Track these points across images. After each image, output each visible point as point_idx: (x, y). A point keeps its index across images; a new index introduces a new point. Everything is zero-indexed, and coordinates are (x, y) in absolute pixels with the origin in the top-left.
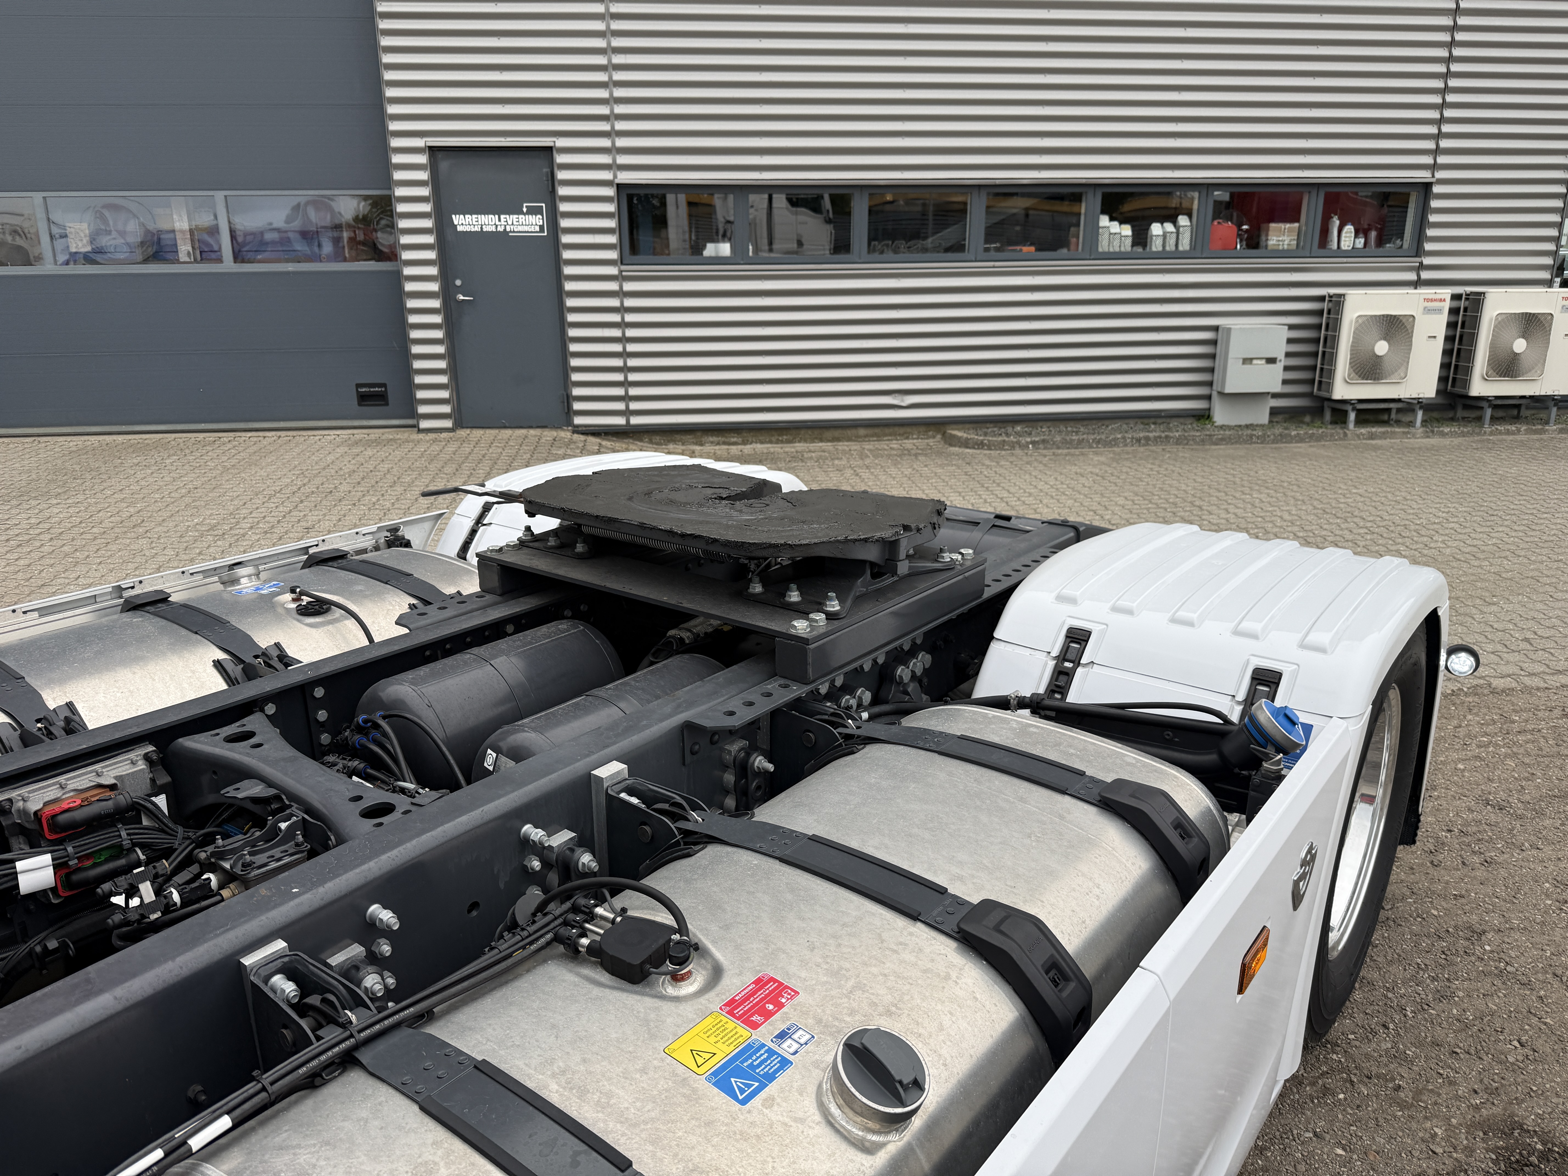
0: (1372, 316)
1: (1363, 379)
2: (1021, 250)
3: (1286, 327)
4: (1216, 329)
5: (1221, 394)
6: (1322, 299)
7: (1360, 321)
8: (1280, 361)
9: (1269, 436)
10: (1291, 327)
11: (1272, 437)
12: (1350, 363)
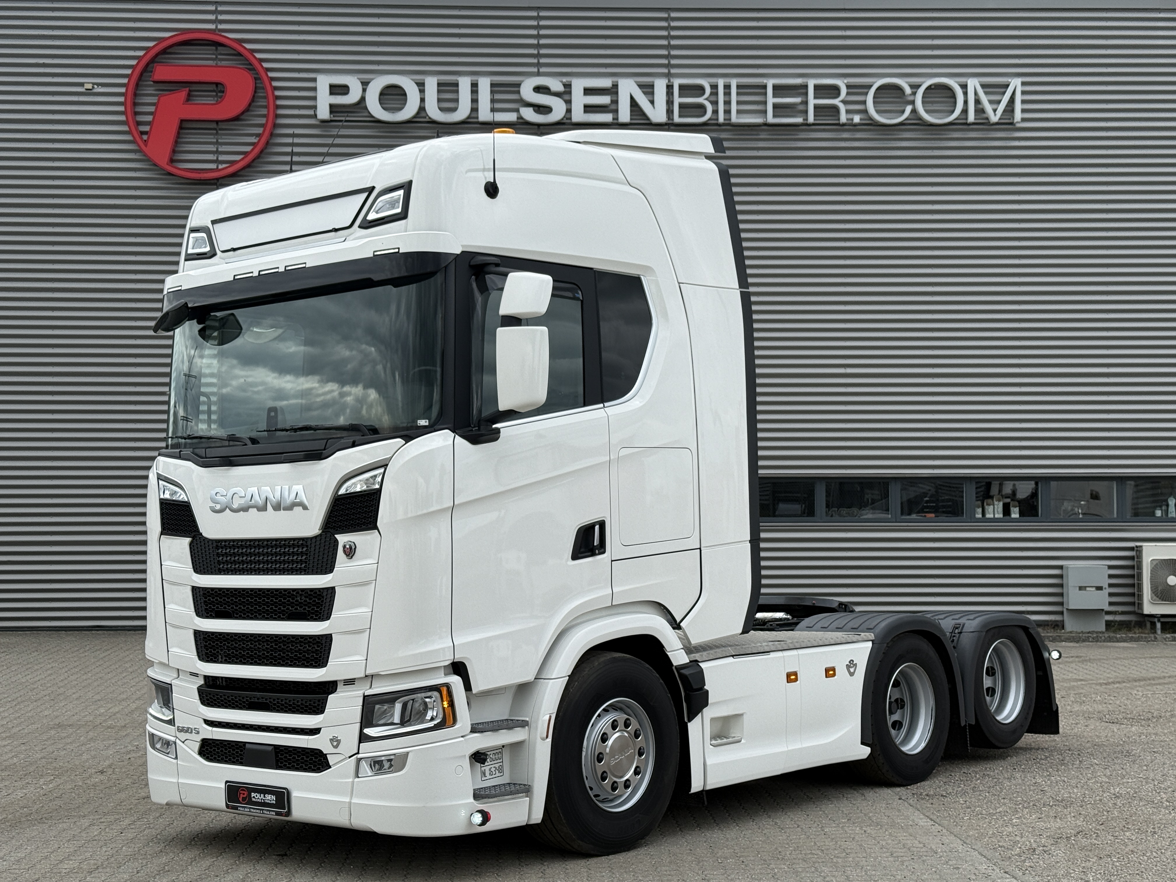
0: (1161, 560)
1: (1162, 600)
2: (925, 516)
3: (1107, 567)
4: (1061, 567)
5: (1067, 609)
6: (1131, 549)
7: (1155, 563)
8: (1105, 588)
9: (1101, 637)
10: (1110, 567)
11: (1103, 638)
12: (1152, 590)
